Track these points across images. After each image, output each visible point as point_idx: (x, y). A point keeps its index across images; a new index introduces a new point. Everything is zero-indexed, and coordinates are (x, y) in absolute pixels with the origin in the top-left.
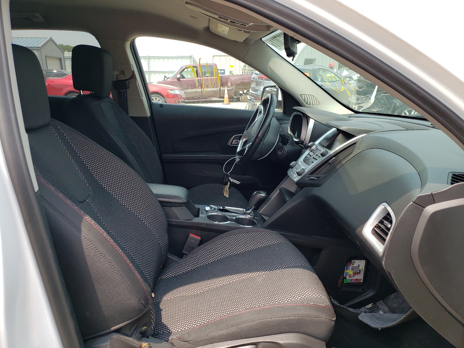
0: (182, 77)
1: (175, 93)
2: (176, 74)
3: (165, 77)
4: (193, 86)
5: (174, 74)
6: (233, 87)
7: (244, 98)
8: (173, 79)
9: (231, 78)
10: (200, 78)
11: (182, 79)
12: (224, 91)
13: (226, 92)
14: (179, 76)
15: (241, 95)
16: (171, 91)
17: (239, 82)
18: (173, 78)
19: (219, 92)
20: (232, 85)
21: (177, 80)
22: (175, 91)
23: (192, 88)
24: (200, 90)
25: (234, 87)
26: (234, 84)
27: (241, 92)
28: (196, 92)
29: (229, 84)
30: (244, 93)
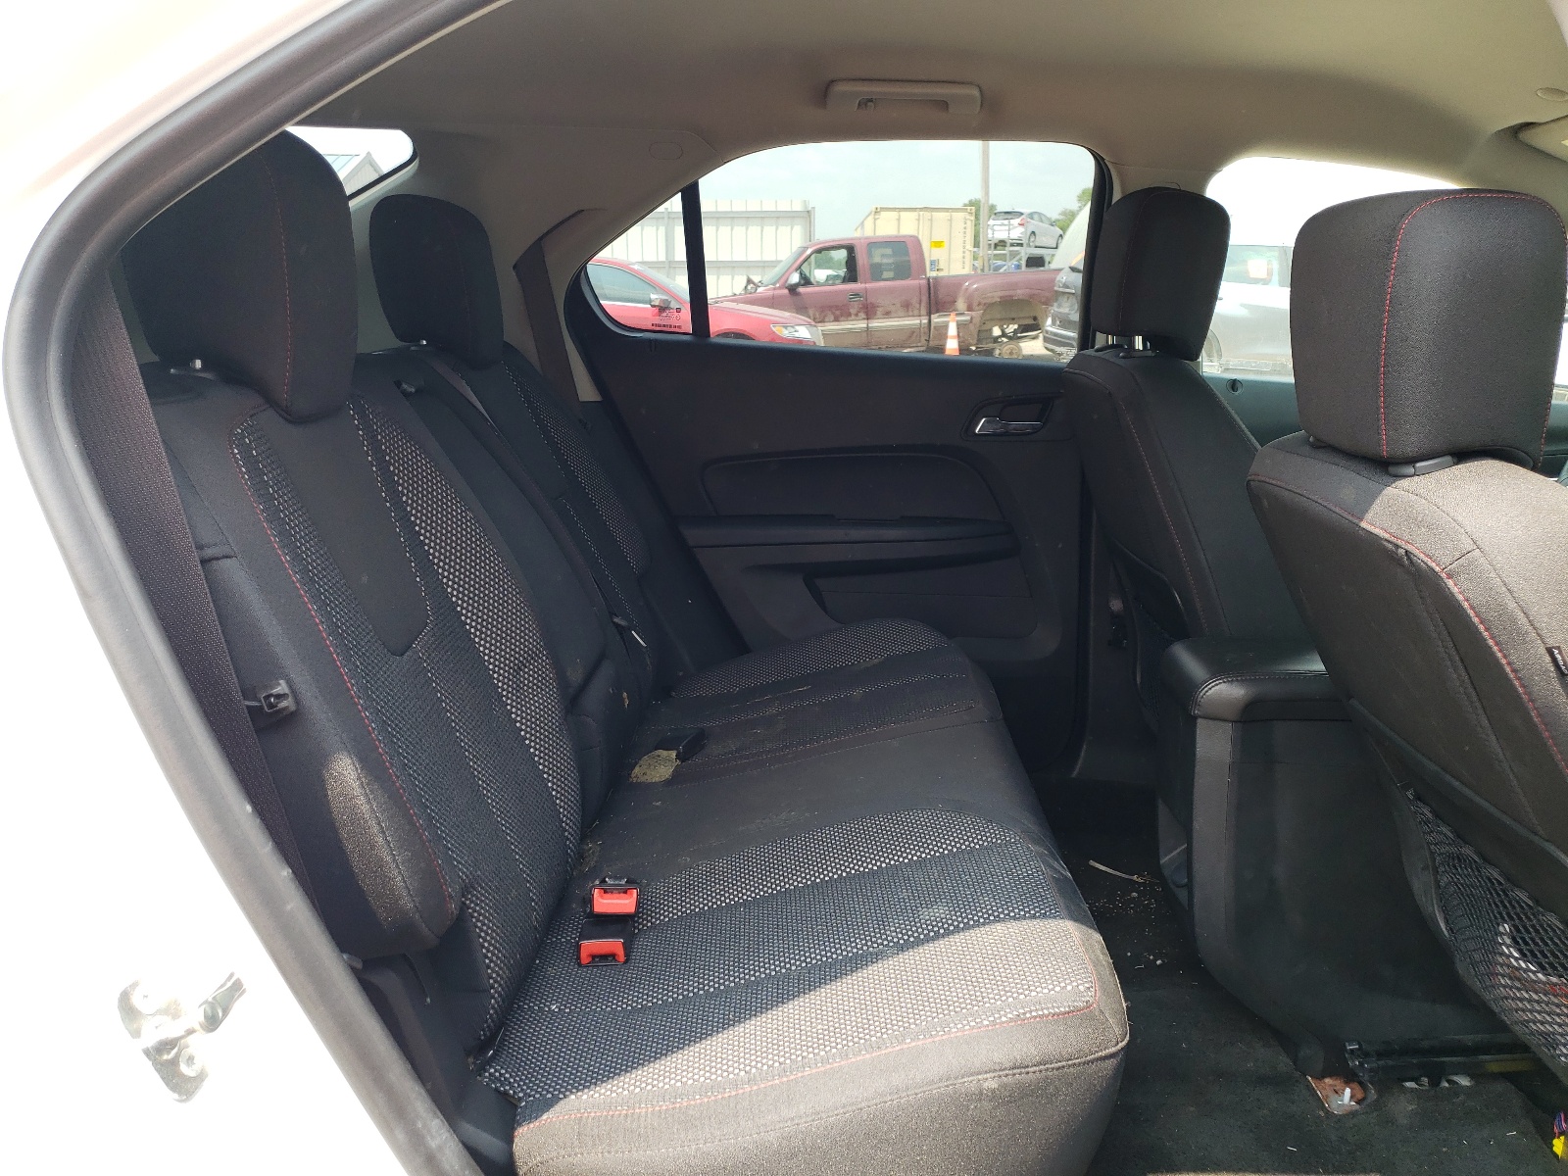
0: (802, 282)
1: (797, 335)
2: (787, 273)
3: (749, 281)
4: (840, 311)
5: (777, 269)
6: (973, 313)
7: (1008, 352)
8: (775, 289)
9: (967, 284)
10: (863, 285)
11: (801, 290)
12: (946, 326)
13: (952, 330)
14: (795, 278)
15: (996, 340)
16: (784, 330)
17: (996, 296)
18: (774, 284)
19: (927, 330)
20: (970, 308)
21: (786, 291)
22: (797, 328)
23: (836, 320)
24: (862, 325)
25: (977, 314)
26: (979, 304)
27: (997, 331)
28: (850, 332)
29: (961, 305)
30: (1004, 335)
